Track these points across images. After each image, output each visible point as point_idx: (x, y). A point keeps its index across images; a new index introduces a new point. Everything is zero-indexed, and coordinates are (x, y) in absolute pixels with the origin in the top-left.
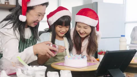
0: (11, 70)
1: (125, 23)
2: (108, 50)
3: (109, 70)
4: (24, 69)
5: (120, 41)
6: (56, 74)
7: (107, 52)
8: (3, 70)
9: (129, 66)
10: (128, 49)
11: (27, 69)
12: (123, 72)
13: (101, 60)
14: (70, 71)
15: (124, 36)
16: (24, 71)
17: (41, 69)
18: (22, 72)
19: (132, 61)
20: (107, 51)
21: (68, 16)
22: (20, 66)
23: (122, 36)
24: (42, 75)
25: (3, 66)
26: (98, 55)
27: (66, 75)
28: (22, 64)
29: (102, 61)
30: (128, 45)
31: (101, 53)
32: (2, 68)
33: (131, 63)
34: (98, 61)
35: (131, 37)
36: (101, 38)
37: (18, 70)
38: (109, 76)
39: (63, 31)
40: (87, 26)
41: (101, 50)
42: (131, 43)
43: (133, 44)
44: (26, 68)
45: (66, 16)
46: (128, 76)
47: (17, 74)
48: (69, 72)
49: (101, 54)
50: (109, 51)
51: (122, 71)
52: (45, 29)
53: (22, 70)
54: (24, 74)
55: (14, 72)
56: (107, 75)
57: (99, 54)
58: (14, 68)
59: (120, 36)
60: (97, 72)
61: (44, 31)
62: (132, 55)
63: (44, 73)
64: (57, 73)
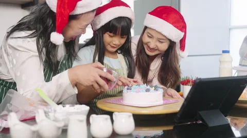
0: (26, 112)
1: (230, 29)
2: (199, 77)
3: (201, 113)
4: (50, 110)
5: (220, 62)
6: (107, 119)
7: (198, 81)
8: (11, 111)
9: (237, 104)
10: (235, 74)
11: (55, 111)
12: (226, 116)
13: (186, 94)
14: (131, 114)
15: (228, 52)
16: (50, 114)
17: (79, 111)
18: (46, 116)
19: (241, 96)
20: (197, 79)
21: (127, 18)
22: (41, 105)
23: (224, 52)
24: (81, 121)
25: (11, 105)
26: (182, 86)
27: (123, 121)
28: (45, 102)
29: (188, 96)
30: (234, 68)
31: (186, 82)
32: (10, 109)
33: (239, 99)
34: (182, 96)
35: (240, 54)
36: (188, 56)
37: (38, 112)
38: (201, 122)
39: (114, 43)
40: (164, 38)
41: (187, 77)
42: (240, 65)
43: (243, 65)
44: (53, 109)
45: (124, 17)
46: (234, 122)
47: (37, 119)
48: (130, 116)
49: (186, 85)
50: (200, 79)
51: (223, 113)
52: (85, 40)
53: (46, 113)
54: (49, 118)
55: (31, 115)
56: (197, 121)
57: (183, 84)
58: (32, 108)
59: (221, 52)
60: (179, 116)
61: (84, 43)
62: (241, 86)
63: (84, 117)
64: (108, 117)
